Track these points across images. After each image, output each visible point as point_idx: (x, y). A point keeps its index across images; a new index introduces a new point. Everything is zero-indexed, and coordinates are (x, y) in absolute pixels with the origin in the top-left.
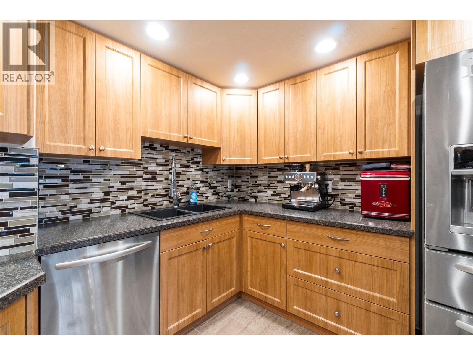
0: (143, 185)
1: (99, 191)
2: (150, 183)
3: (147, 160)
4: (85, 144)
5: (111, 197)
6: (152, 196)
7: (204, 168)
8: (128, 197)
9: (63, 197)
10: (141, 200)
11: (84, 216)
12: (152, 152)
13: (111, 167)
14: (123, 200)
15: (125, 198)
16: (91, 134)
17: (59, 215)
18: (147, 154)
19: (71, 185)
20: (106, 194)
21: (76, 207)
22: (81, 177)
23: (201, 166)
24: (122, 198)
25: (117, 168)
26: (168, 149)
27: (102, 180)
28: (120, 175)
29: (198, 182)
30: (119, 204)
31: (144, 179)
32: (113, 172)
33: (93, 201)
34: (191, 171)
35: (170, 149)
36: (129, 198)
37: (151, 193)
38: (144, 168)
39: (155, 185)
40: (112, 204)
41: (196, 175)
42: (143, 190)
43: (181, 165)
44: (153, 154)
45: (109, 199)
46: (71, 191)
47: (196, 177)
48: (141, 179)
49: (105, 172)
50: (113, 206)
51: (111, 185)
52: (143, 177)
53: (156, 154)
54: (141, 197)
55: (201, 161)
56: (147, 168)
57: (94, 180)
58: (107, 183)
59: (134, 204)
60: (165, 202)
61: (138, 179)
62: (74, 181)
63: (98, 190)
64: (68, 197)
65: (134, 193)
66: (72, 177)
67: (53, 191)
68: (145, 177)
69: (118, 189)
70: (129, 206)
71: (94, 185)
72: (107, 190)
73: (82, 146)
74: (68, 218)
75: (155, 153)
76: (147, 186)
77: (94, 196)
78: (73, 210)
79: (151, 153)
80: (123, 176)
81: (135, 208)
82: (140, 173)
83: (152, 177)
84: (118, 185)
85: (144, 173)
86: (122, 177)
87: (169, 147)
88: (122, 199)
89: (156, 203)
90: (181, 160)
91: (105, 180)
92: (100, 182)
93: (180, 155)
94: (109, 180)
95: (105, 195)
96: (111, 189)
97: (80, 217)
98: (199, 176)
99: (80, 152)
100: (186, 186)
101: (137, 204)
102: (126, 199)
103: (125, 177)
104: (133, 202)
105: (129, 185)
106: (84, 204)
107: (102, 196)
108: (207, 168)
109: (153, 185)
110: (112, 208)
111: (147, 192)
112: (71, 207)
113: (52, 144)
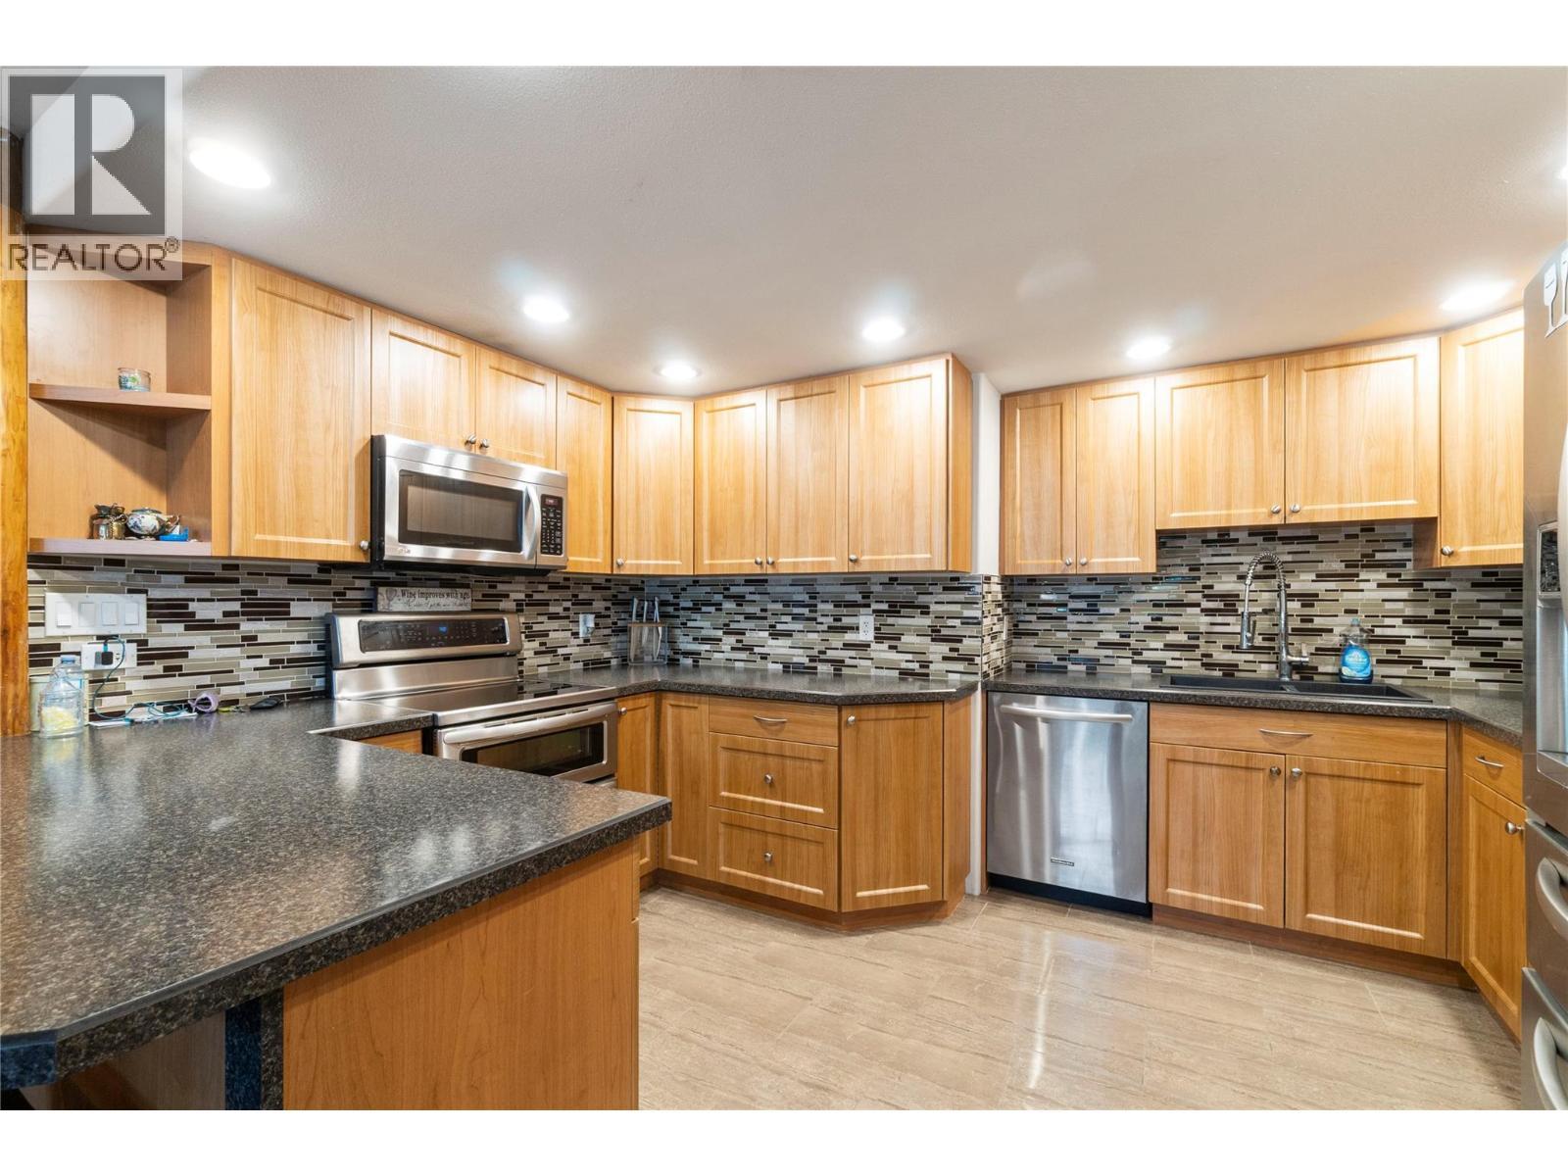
0: (1203, 622)
1: (1111, 629)
2: (1219, 619)
3: (1212, 569)
4: (1062, 559)
5: (1132, 641)
6: (1225, 647)
7: (1426, 580)
8: (1166, 645)
9: (1059, 635)
10: (1198, 653)
11: (1087, 668)
12: (1225, 550)
13: (1134, 588)
14: (1157, 650)
15: (1160, 645)
16: (1069, 542)
17: (1054, 660)
18: (1213, 555)
19: (1071, 618)
20: (1125, 635)
21: (1077, 651)
22: (1083, 605)
23: (1409, 572)
24: (1153, 645)
25: (1143, 588)
26: (1273, 539)
27: (1116, 610)
28: (1151, 601)
29: (1398, 622)
30: (1147, 655)
31: (1202, 610)
32: (1136, 597)
33: (1103, 645)
34: (1362, 590)
35: (1281, 539)
36: (1169, 647)
37: (1221, 642)
38: (1204, 587)
39: (1234, 624)
40: (1134, 654)
41: (1384, 600)
42: (1202, 633)
43: (1317, 576)
44: (1229, 555)
45: (1129, 644)
46: (1070, 627)
47: (1384, 606)
48: (1197, 610)
49: (1122, 598)
50: (1136, 658)
51: (1134, 619)
52: (1202, 607)
53: (1235, 555)
54: (1197, 646)
55: (1409, 560)
56: (1211, 587)
57: (1103, 610)
58: (1125, 614)
59: (1181, 659)
60: (1262, 665)
61: (1188, 609)
62: (1074, 611)
63: (1109, 627)
64: (1065, 635)
65: (1180, 638)
66: (1072, 605)
67: (1047, 625)
68: (1205, 604)
69: (1145, 628)
70: (1170, 663)
71: (1105, 619)
72: (1126, 627)
73: (1059, 561)
74: (1066, 667)
75: (1232, 553)
76: (1212, 624)
77: (1104, 637)
78: (1072, 655)
79: (1223, 552)
80: (1157, 604)
81: (1181, 668)
82: (1196, 597)
83: (1225, 605)
84: (1148, 620)
85: (1205, 596)
86: (1155, 605)
87: (1276, 533)
88: (1155, 647)
89: (1237, 665)
90: (1322, 562)
91: (1122, 610)
92: (1113, 614)
93: (1317, 548)
94: (1129, 610)
95: (1122, 636)
96: (1133, 628)
97: (1083, 668)
98: (1400, 605)
99: (1054, 569)
100: (1337, 630)
101: (1185, 659)
102: (1162, 647)
103: (1161, 606)
104: (1177, 654)
105: (1168, 621)
106: (1088, 649)
107: (1115, 637)
108: (1444, 580)
109: (1228, 624)
110: (1134, 662)
111: (1213, 638)
112: (1070, 651)
113: (1023, 562)
